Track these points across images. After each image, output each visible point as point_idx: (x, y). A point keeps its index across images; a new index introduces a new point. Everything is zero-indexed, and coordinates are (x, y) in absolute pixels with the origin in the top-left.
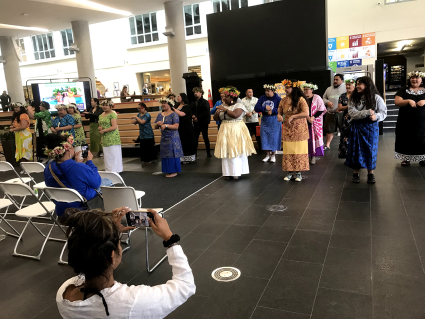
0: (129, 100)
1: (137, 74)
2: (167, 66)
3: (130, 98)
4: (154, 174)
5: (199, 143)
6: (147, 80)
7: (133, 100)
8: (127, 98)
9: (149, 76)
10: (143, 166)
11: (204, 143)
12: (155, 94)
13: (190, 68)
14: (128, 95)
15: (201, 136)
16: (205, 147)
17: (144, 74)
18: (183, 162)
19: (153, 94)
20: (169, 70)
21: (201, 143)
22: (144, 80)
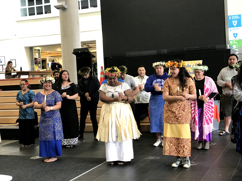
0: (14, 76)
1: (26, 48)
2: (57, 40)
3: (16, 74)
4: (32, 158)
5: (86, 125)
6: (37, 54)
7: (19, 77)
8: (13, 74)
9: (39, 50)
10: (21, 149)
11: (91, 124)
12: (45, 70)
13: (83, 43)
14: (14, 70)
15: (89, 116)
16: (92, 129)
17: (34, 48)
18: (67, 145)
19: (43, 70)
20: (60, 44)
21: (89, 125)
22: (34, 55)
